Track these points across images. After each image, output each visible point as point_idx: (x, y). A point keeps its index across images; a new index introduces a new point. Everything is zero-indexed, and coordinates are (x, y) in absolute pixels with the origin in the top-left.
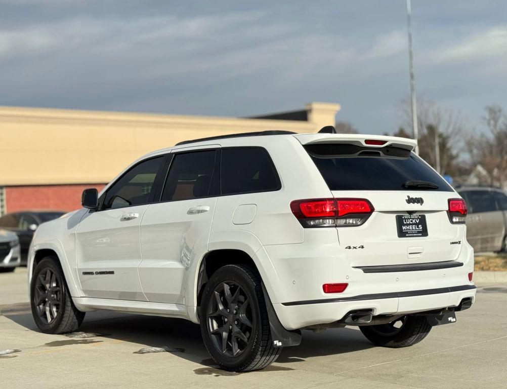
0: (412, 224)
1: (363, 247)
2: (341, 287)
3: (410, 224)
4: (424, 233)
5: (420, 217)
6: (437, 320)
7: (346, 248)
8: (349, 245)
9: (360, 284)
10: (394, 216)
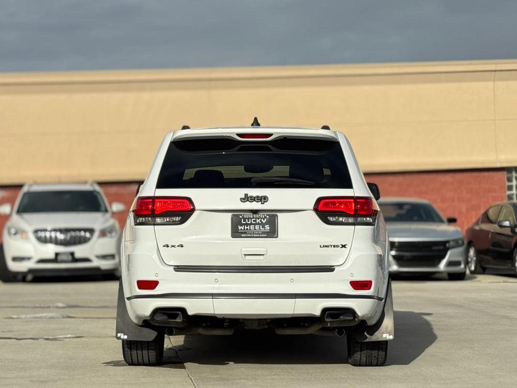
0: (255, 225)
1: (182, 246)
2: (152, 285)
3: (251, 224)
4: (273, 233)
5: (268, 217)
6: (367, 335)
7: (164, 246)
8: (167, 244)
9: (171, 282)
10: (230, 215)
